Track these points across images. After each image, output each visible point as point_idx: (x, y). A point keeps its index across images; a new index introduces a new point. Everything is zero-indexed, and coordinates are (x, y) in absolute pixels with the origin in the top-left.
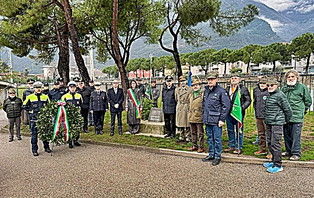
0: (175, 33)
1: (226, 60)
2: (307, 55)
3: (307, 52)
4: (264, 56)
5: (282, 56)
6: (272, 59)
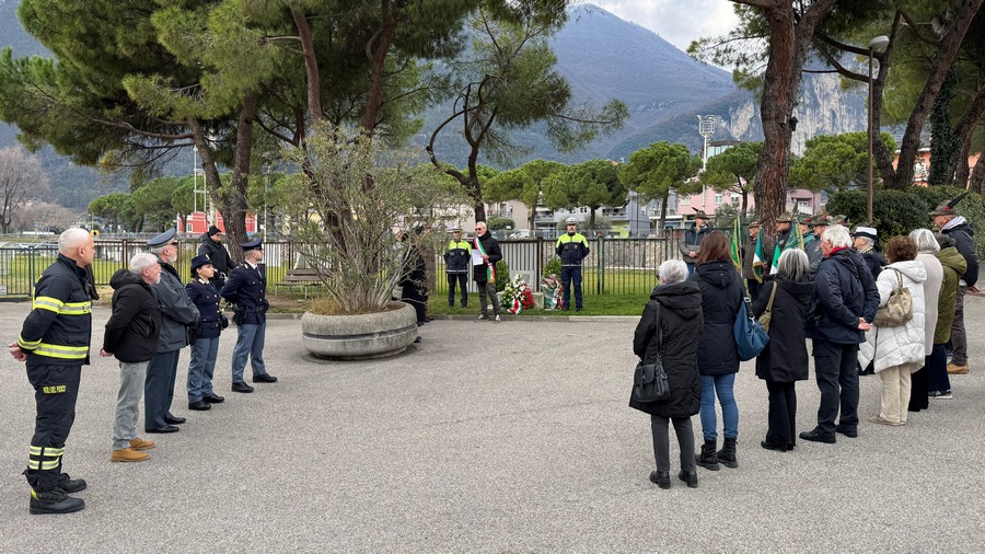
0: (475, 140)
2: (661, 194)
3: (662, 187)
4: (571, 190)
5: (610, 194)
6: (589, 201)
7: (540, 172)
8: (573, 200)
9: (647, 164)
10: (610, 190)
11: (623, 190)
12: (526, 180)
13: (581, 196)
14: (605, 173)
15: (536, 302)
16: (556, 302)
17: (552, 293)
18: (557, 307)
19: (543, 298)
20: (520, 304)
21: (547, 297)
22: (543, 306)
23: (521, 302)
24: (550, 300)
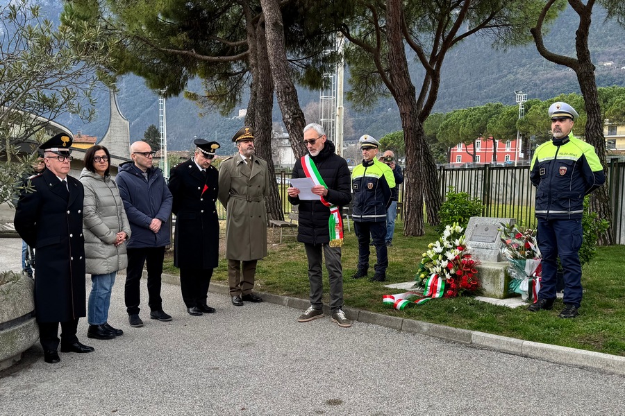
0: (586, 3)
15: (487, 285)
16: (524, 286)
17: (520, 269)
18: (530, 299)
19: (502, 276)
20: (440, 285)
21: (514, 274)
22: (501, 293)
23: (445, 281)
24: (518, 282)
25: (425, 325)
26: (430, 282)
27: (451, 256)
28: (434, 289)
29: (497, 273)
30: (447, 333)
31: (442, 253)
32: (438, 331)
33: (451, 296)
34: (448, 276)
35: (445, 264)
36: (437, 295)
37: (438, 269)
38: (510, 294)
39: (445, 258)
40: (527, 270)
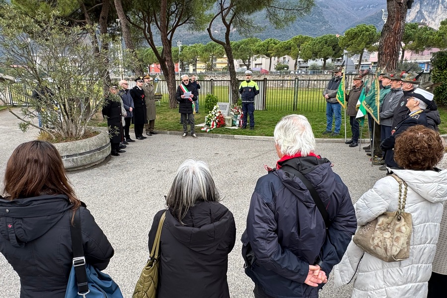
0: (228, 24)
1: (271, 53)
2: (360, 51)
3: (360, 48)
4: (314, 50)
5: (334, 52)
6: (323, 55)
7: (300, 42)
8: (315, 55)
9: (353, 36)
10: (334, 50)
11: (340, 50)
12: (293, 45)
13: (319, 53)
14: (332, 41)
15: (227, 123)
16: (238, 123)
17: (236, 118)
18: (239, 126)
19: (231, 120)
20: (215, 124)
21: (234, 120)
22: (231, 125)
23: (216, 123)
24: (235, 122)
25: (220, 135)
26: (212, 123)
27: (217, 115)
28: (213, 125)
29: (230, 119)
30: (227, 136)
31: (215, 114)
32: (224, 136)
33: (219, 127)
34: (217, 121)
35: (215, 117)
36: (215, 127)
37: (214, 119)
38: (234, 125)
39: (215, 116)
40: (238, 118)
